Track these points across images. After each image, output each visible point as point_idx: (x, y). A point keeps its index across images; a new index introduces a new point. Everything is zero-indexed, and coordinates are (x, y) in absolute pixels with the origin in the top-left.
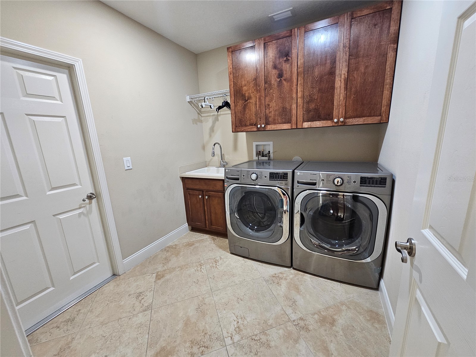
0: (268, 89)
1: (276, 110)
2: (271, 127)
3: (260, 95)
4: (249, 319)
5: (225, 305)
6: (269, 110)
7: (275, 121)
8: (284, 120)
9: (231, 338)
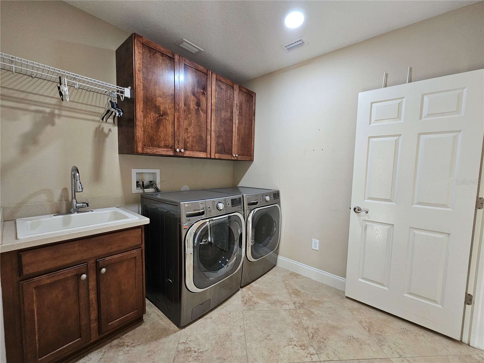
0: (187, 112)
1: (193, 137)
2: (189, 153)
3: (179, 116)
4: (292, 336)
5: (272, 353)
6: (187, 134)
7: (193, 148)
8: (200, 148)
9: (312, 355)
